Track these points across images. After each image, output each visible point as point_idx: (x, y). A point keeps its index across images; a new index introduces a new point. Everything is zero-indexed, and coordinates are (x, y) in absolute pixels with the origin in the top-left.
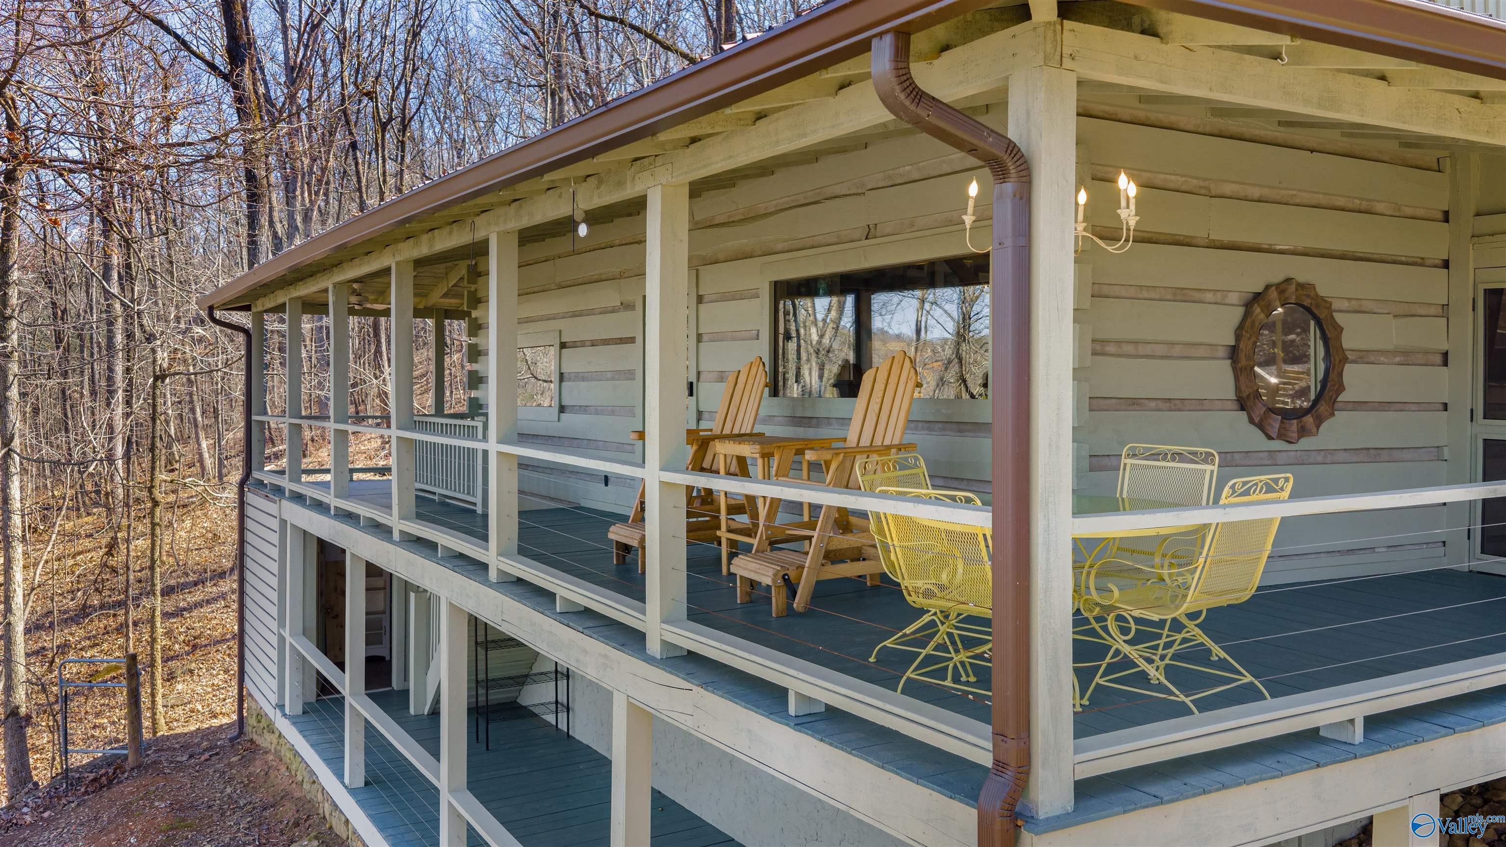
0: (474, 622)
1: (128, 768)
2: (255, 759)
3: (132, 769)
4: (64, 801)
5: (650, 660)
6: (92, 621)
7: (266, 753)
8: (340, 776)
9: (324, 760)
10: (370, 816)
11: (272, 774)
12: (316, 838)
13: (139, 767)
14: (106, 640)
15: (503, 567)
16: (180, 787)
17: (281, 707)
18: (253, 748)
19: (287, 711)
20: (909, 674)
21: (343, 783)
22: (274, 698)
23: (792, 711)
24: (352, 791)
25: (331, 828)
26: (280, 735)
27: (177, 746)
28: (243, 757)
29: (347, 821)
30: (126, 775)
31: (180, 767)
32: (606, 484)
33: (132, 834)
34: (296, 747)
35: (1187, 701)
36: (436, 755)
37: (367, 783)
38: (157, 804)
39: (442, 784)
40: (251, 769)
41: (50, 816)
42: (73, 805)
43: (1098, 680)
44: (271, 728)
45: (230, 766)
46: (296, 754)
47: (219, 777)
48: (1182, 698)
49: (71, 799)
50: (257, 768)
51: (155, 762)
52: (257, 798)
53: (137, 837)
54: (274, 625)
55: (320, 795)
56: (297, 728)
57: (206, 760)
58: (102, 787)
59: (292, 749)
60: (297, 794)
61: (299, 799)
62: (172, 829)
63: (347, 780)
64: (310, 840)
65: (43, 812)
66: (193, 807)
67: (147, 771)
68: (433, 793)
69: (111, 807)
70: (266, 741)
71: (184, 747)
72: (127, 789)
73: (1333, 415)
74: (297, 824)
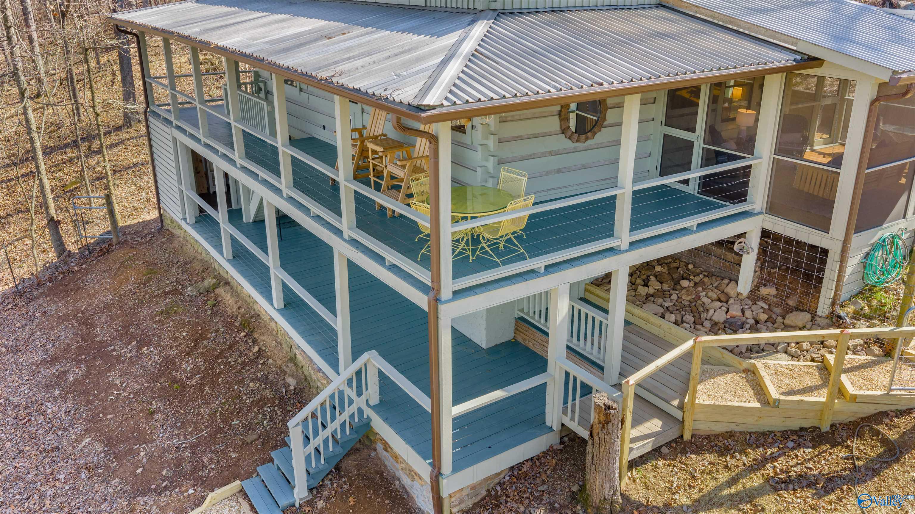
0: (278, 211)
1: (114, 244)
2: (174, 240)
3: (116, 244)
4: (89, 260)
5: (344, 240)
6: (54, 156)
7: (178, 237)
8: (221, 253)
9: (212, 246)
10: (238, 272)
11: (184, 247)
12: (214, 278)
13: (119, 243)
14: (65, 167)
15: (288, 193)
16: (144, 254)
17: (185, 219)
18: (171, 236)
19: (188, 222)
20: (423, 251)
21: (223, 257)
22: (180, 216)
23: (387, 264)
24: (228, 261)
25: (219, 273)
26: (185, 231)
27: (132, 232)
28: (168, 239)
29: (227, 272)
30: (114, 247)
31: (139, 244)
32: (324, 129)
33: (131, 276)
34: (196, 238)
35: (498, 261)
36: (267, 254)
37: (234, 257)
38: (137, 262)
39: (271, 264)
40: (174, 245)
41: (86, 267)
42: (95, 262)
43: (478, 253)
44: (180, 228)
45: (163, 243)
46: (197, 241)
47: (160, 249)
48: (497, 260)
49: (92, 259)
50: (176, 244)
51: (125, 241)
52: (181, 258)
53: (134, 278)
54: (176, 184)
55: (212, 260)
56: (195, 230)
57: (150, 240)
58: (105, 253)
59: (194, 238)
60: (200, 258)
61: (201, 260)
62: (149, 274)
63: (225, 256)
64: (212, 279)
65: (82, 265)
66: (155, 264)
67: (123, 246)
68: (267, 269)
69: (115, 264)
70: (177, 232)
71: (136, 233)
72: (119, 255)
73: (600, 131)
74: (203, 272)
